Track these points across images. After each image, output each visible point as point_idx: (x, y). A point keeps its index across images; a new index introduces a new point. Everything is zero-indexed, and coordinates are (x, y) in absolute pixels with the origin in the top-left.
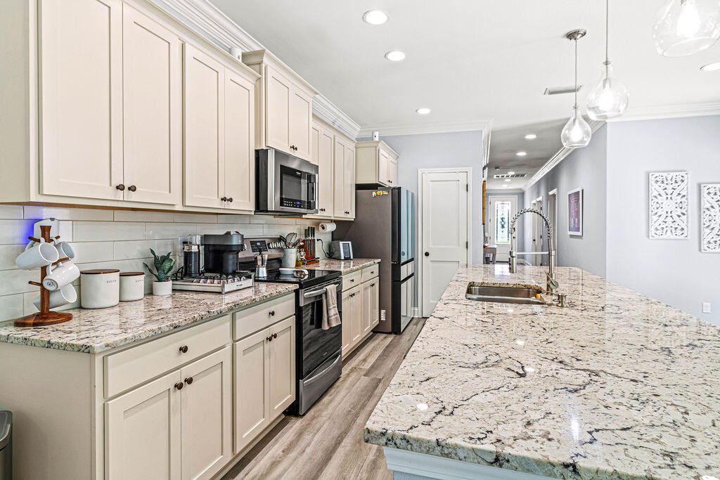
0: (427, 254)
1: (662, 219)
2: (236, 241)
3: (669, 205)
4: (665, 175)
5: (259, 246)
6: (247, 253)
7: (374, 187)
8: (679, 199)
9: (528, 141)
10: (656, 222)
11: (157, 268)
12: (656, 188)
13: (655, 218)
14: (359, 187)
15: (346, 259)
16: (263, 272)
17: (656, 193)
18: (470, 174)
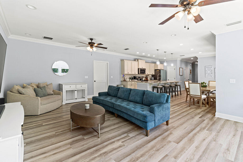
0: (168, 80)
1: (208, 74)
2: (136, 77)
3: (209, 72)
4: (208, 67)
5: (139, 77)
6: (138, 78)
7: (157, 70)
8: (211, 71)
9: (192, 59)
10: (207, 75)
11: (130, 78)
12: (206, 69)
13: (206, 74)
14: (155, 70)
15: (153, 80)
16: (139, 80)
17: (206, 70)
18: (175, 67)
